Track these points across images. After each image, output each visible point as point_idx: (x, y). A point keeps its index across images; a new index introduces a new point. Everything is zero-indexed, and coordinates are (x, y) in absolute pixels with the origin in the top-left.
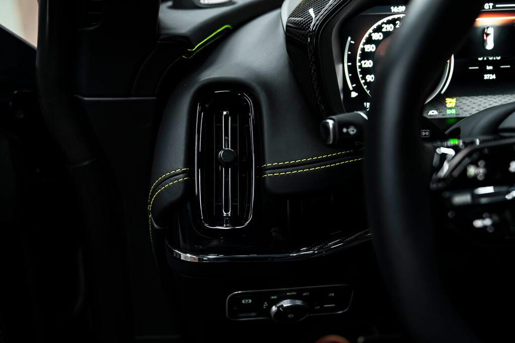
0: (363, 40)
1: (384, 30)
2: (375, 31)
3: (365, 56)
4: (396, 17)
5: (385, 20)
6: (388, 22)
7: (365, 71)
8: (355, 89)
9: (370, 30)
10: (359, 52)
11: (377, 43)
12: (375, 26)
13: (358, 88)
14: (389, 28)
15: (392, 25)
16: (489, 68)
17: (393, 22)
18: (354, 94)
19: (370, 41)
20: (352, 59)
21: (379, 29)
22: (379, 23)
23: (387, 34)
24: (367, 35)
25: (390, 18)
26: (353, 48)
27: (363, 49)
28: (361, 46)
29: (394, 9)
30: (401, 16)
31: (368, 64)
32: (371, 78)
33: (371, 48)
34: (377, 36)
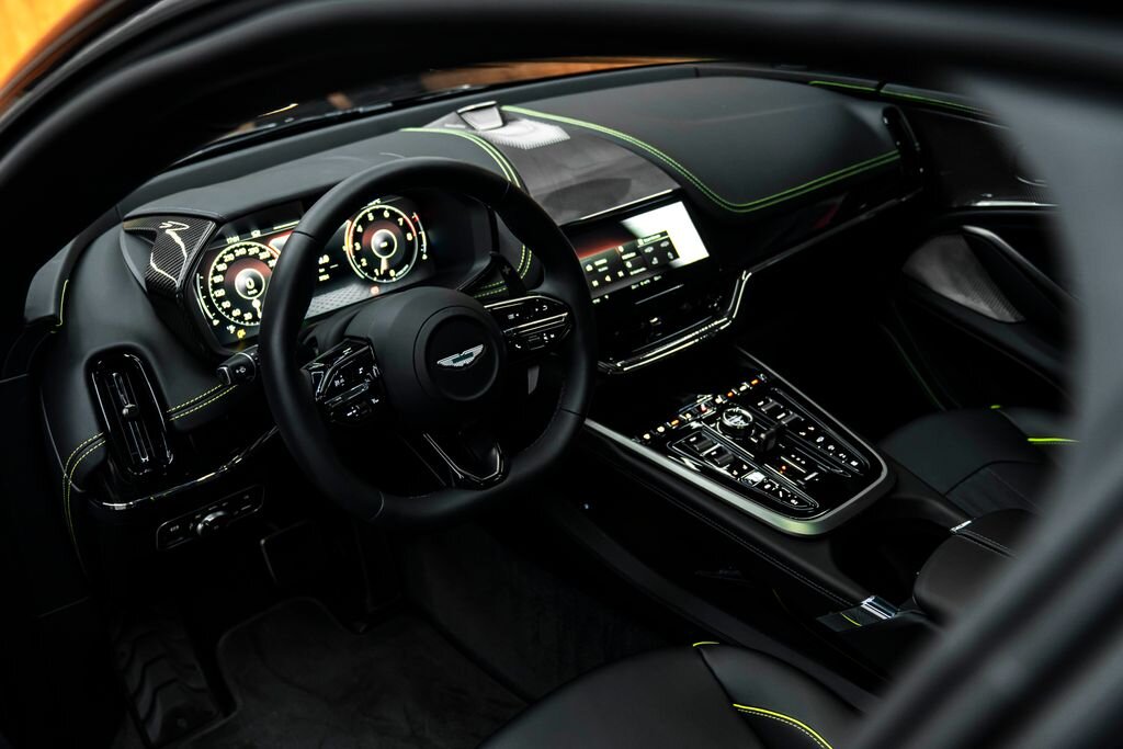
0: (211, 274)
1: (226, 260)
2: (218, 263)
3: (216, 286)
4: (233, 247)
5: (224, 252)
6: (228, 253)
7: (220, 300)
8: (215, 318)
9: (214, 264)
10: (210, 285)
11: (223, 273)
12: (217, 259)
13: (219, 316)
14: (230, 257)
15: (232, 255)
16: (322, 270)
17: (232, 251)
18: (216, 322)
19: (216, 273)
20: (205, 292)
21: (221, 261)
22: (220, 255)
23: (229, 264)
24: (212, 269)
25: (228, 249)
26: (204, 283)
27: (213, 282)
28: (210, 279)
29: (229, 240)
30: (238, 245)
31: (221, 293)
32: (226, 304)
33: (219, 279)
34: (222, 267)
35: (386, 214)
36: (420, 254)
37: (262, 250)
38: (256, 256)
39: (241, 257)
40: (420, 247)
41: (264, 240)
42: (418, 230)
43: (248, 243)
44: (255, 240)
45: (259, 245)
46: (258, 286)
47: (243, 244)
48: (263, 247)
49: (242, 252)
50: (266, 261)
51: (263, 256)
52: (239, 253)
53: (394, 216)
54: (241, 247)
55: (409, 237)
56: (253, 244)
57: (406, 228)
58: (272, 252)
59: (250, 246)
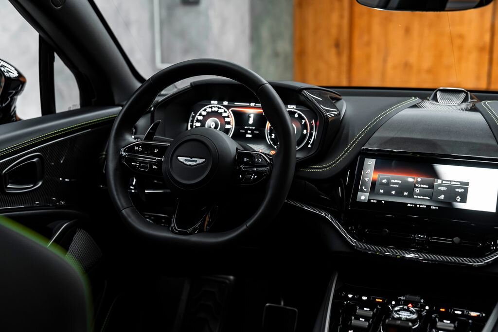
0: (198, 114)
2: (203, 111)
3: (198, 121)
4: (213, 105)
5: (208, 106)
6: (210, 108)
9: (201, 110)
10: (196, 119)
11: (203, 116)
12: (203, 109)
15: (210, 109)
16: (249, 132)
17: (211, 108)
19: (200, 115)
20: (192, 122)
21: (205, 110)
22: (205, 107)
23: (208, 113)
24: (200, 112)
25: (210, 106)
26: (194, 117)
27: (197, 118)
28: (197, 117)
29: (212, 102)
30: (215, 106)
31: (198, 124)
33: (200, 118)
34: (204, 113)
35: (296, 115)
36: (308, 143)
37: (225, 112)
38: (221, 113)
39: (215, 111)
40: (309, 139)
42: (312, 129)
43: (220, 106)
44: (224, 106)
45: (224, 108)
47: (218, 106)
48: (226, 110)
49: (216, 109)
50: (224, 117)
51: (224, 114)
52: (214, 109)
53: (301, 118)
54: (216, 107)
55: (305, 132)
56: (222, 107)
57: (305, 126)
58: (229, 114)
59: (220, 108)
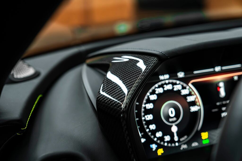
0: (144, 101)
1: (157, 92)
2: (151, 94)
3: (147, 112)
4: (163, 82)
5: (157, 85)
6: (159, 87)
7: (149, 123)
8: (143, 137)
9: (148, 94)
10: (143, 110)
11: (153, 102)
12: (151, 91)
13: (145, 135)
14: (160, 90)
15: (162, 88)
16: (224, 109)
17: (162, 86)
18: (143, 140)
19: (149, 101)
20: (139, 115)
21: (153, 93)
22: (153, 88)
23: (159, 95)
24: (146, 98)
25: (160, 83)
26: (139, 108)
27: (145, 108)
28: (143, 106)
29: (161, 77)
30: (167, 82)
31: (150, 117)
32: (153, 127)
33: (150, 106)
34: (153, 97)
37: (184, 88)
38: (179, 92)
39: (168, 91)
41: (185, 80)
43: (174, 81)
44: (181, 79)
45: (182, 83)
46: (177, 115)
47: (171, 81)
48: (185, 85)
49: (169, 87)
50: (186, 96)
51: (184, 92)
52: (167, 88)
54: (169, 83)
56: (178, 82)
58: (191, 90)
59: (176, 84)
